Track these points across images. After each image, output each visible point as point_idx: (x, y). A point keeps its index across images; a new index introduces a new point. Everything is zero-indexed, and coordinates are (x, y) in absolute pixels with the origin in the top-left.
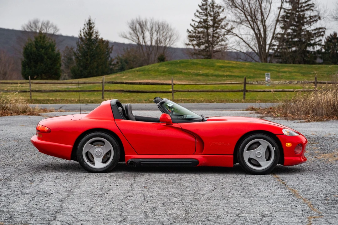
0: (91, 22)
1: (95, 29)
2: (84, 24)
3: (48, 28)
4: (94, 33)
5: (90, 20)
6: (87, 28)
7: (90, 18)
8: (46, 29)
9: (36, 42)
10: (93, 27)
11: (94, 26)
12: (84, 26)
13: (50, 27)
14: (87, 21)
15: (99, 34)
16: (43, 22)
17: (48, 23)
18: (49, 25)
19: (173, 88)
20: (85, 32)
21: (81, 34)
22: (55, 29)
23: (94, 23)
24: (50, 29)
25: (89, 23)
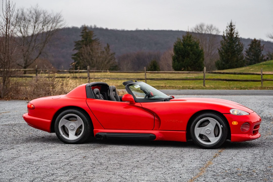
0: (233, 24)
1: (235, 31)
2: (227, 26)
3: (211, 31)
4: (235, 33)
6: (229, 30)
7: (232, 22)
8: (210, 31)
9: (184, 41)
10: (233, 28)
11: (235, 28)
12: (226, 28)
13: (213, 30)
14: (229, 24)
15: (238, 34)
16: (207, 26)
17: (211, 26)
18: (213, 28)
19: (262, 77)
20: (227, 33)
21: (224, 34)
22: (217, 32)
23: (234, 26)
24: (213, 31)
25: (231, 26)
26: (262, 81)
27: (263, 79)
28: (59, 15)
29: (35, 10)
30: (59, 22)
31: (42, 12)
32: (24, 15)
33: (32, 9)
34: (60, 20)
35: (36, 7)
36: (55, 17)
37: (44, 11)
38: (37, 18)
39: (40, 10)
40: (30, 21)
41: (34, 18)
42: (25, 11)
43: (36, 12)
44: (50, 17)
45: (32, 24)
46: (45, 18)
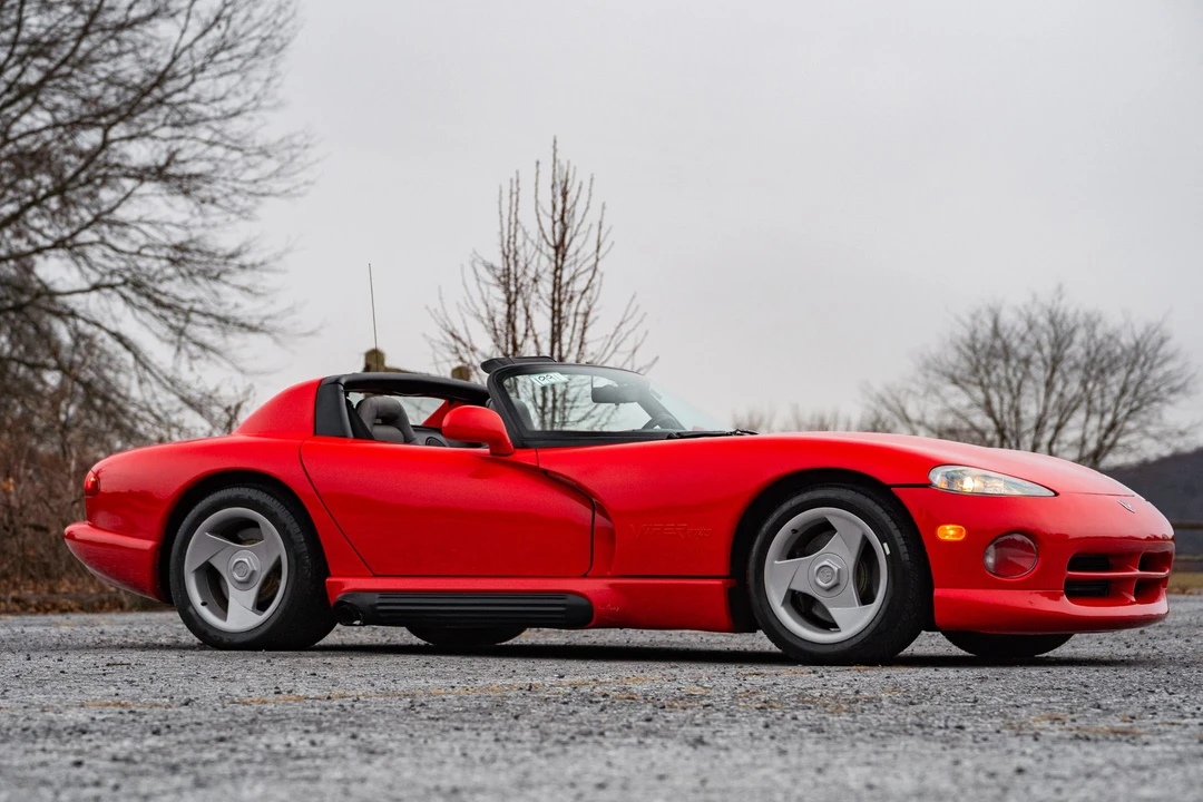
28: (1154, 332)
29: (1050, 312)
30: (1160, 364)
31: (1081, 320)
32: (1005, 335)
33: (1035, 311)
34: (1162, 352)
35: (1053, 302)
36: (1137, 344)
37: (1088, 316)
38: (1059, 343)
39: (1071, 311)
40: (1027, 361)
41: (1047, 350)
42: (1006, 317)
43: (1052, 321)
44: (1118, 342)
45: (1040, 373)
46: (1093, 348)
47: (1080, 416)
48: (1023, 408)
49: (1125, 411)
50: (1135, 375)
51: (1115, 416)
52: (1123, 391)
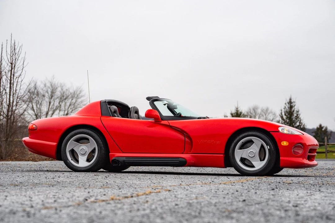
0: (292, 101)
1: (296, 108)
2: (285, 103)
4: (295, 112)
5: (290, 99)
6: (288, 107)
7: (291, 97)
8: (266, 115)
10: (293, 106)
11: (295, 105)
12: (285, 105)
13: (269, 114)
14: (288, 101)
15: (300, 113)
17: (267, 110)
18: (269, 111)
20: (286, 111)
21: (282, 112)
23: (294, 102)
24: (269, 116)
25: (290, 102)
26: (326, 153)
27: (328, 151)
28: (79, 89)
29: (51, 83)
30: (80, 98)
31: (59, 85)
32: (37, 89)
33: (47, 82)
34: (81, 94)
35: (52, 80)
36: (74, 92)
37: (61, 84)
38: (53, 93)
39: (56, 82)
40: (44, 96)
41: (50, 93)
42: (39, 84)
43: (51, 85)
44: (69, 91)
45: (47, 99)
46: (62, 93)
47: (57, 111)
48: (42, 109)
49: (71, 110)
50: (74, 101)
51: (68, 112)
52: (70, 105)
